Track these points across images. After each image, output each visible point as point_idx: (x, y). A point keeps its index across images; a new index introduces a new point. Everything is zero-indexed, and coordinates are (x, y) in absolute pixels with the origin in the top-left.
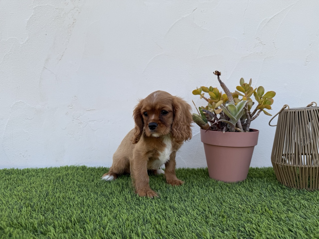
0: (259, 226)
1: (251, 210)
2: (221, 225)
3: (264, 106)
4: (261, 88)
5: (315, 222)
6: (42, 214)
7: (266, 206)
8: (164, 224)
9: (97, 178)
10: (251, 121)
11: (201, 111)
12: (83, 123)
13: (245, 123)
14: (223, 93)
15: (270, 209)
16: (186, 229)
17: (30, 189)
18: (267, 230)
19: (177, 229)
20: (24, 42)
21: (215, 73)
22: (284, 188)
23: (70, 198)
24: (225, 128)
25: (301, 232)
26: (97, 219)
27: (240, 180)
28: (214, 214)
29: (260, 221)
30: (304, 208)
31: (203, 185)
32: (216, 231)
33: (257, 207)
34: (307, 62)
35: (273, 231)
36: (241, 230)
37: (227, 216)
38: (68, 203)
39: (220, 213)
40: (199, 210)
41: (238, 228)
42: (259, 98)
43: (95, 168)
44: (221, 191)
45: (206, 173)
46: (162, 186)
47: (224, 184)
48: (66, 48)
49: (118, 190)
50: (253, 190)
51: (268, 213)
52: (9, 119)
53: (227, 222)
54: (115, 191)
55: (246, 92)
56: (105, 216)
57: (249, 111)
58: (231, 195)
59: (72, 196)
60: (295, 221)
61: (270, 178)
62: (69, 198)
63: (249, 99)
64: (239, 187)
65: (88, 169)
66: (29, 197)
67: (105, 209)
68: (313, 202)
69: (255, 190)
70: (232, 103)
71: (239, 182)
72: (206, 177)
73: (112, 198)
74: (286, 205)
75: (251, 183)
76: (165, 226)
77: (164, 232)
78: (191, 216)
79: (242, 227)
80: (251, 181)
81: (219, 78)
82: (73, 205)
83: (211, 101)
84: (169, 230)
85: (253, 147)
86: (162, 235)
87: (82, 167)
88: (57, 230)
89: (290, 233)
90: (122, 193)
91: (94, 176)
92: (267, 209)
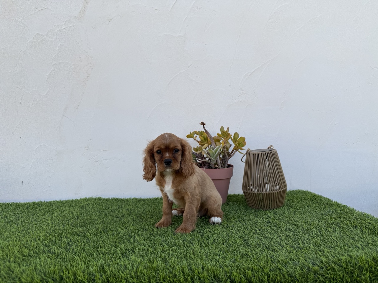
3: (238, 147)
4: (236, 134)
9: (111, 206)
10: (229, 159)
12: (97, 162)
20: (45, 94)
21: (201, 123)
24: (206, 166)
34: (282, 108)
42: (235, 141)
43: (109, 199)
48: (82, 99)
52: (33, 160)
55: (225, 138)
57: (228, 152)
63: (227, 142)
65: (103, 200)
81: (204, 127)
83: (201, 143)
85: (229, 179)
91: (109, 205)
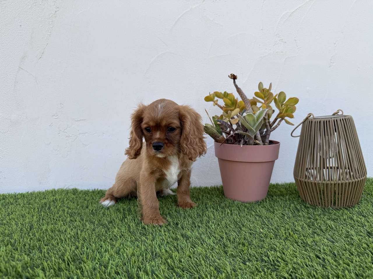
0: (284, 254)
1: (274, 235)
2: (242, 255)
3: (285, 114)
4: (282, 94)
5: (344, 245)
6: (27, 253)
7: (289, 229)
8: (177, 258)
9: (92, 203)
10: (271, 132)
11: (215, 122)
12: (71, 136)
13: (264, 134)
14: (240, 99)
15: (294, 232)
16: (203, 262)
17: (9, 222)
18: (293, 258)
19: (192, 263)
21: (230, 76)
22: (308, 207)
23: (61, 230)
24: (242, 141)
25: (329, 258)
26: (96, 255)
27: (259, 199)
28: (232, 242)
29: (285, 248)
30: (331, 230)
31: (218, 206)
32: (236, 263)
33: (280, 230)
34: (331, 63)
35: (299, 259)
36: (264, 260)
37: (248, 243)
38: (58, 238)
39: (240, 240)
40: (215, 237)
41: (261, 257)
42: (280, 105)
43: (88, 191)
44: (239, 213)
45: (220, 191)
46: (171, 210)
47: (242, 205)
48: (48, 44)
49: (119, 218)
50: (275, 210)
51: (293, 237)
53: (248, 251)
54: (115, 219)
55: (266, 99)
56: (106, 251)
57: (268, 121)
58: (250, 218)
59: (63, 228)
60: (322, 246)
61: (292, 196)
62: (59, 231)
63: (269, 107)
64: (258, 207)
65: (80, 193)
66: (8, 232)
67: (104, 242)
68: (340, 222)
69: (277, 211)
70: (250, 112)
71: (258, 201)
72: (221, 196)
73: (112, 229)
74: (311, 227)
75: (272, 203)
76: (178, 259)
77: (177, 267)
78: (207, 246)
79: (265, 256)
80: (272, 199)
81: (234, 82)
82: (65, 240)
83: (227, 109)
84: (183, 264)
85: (273, 162)
86: (175, 271)
87: (73, 189)
88: (47, 274)
89: (317, 260)
90: (124, 221)
91: (88, 201)
92: (292, 233)
